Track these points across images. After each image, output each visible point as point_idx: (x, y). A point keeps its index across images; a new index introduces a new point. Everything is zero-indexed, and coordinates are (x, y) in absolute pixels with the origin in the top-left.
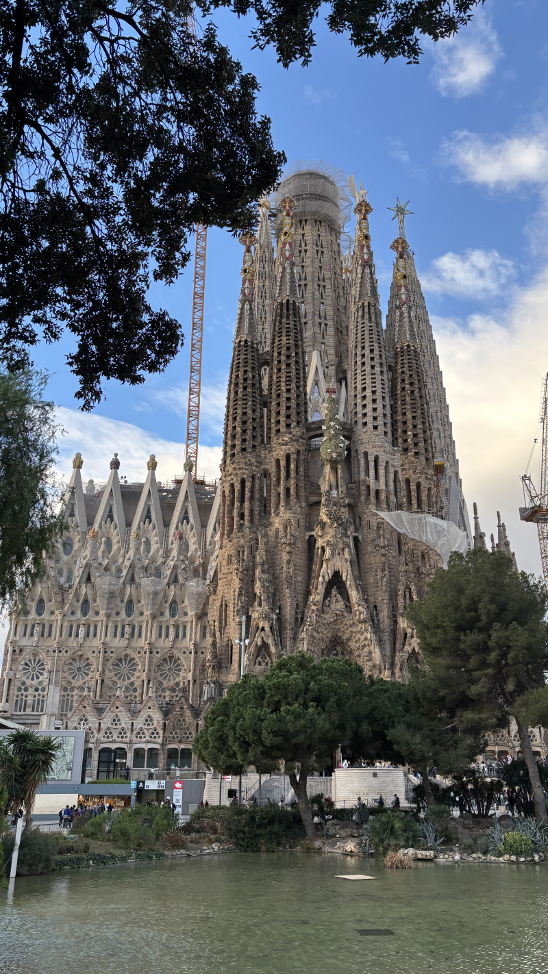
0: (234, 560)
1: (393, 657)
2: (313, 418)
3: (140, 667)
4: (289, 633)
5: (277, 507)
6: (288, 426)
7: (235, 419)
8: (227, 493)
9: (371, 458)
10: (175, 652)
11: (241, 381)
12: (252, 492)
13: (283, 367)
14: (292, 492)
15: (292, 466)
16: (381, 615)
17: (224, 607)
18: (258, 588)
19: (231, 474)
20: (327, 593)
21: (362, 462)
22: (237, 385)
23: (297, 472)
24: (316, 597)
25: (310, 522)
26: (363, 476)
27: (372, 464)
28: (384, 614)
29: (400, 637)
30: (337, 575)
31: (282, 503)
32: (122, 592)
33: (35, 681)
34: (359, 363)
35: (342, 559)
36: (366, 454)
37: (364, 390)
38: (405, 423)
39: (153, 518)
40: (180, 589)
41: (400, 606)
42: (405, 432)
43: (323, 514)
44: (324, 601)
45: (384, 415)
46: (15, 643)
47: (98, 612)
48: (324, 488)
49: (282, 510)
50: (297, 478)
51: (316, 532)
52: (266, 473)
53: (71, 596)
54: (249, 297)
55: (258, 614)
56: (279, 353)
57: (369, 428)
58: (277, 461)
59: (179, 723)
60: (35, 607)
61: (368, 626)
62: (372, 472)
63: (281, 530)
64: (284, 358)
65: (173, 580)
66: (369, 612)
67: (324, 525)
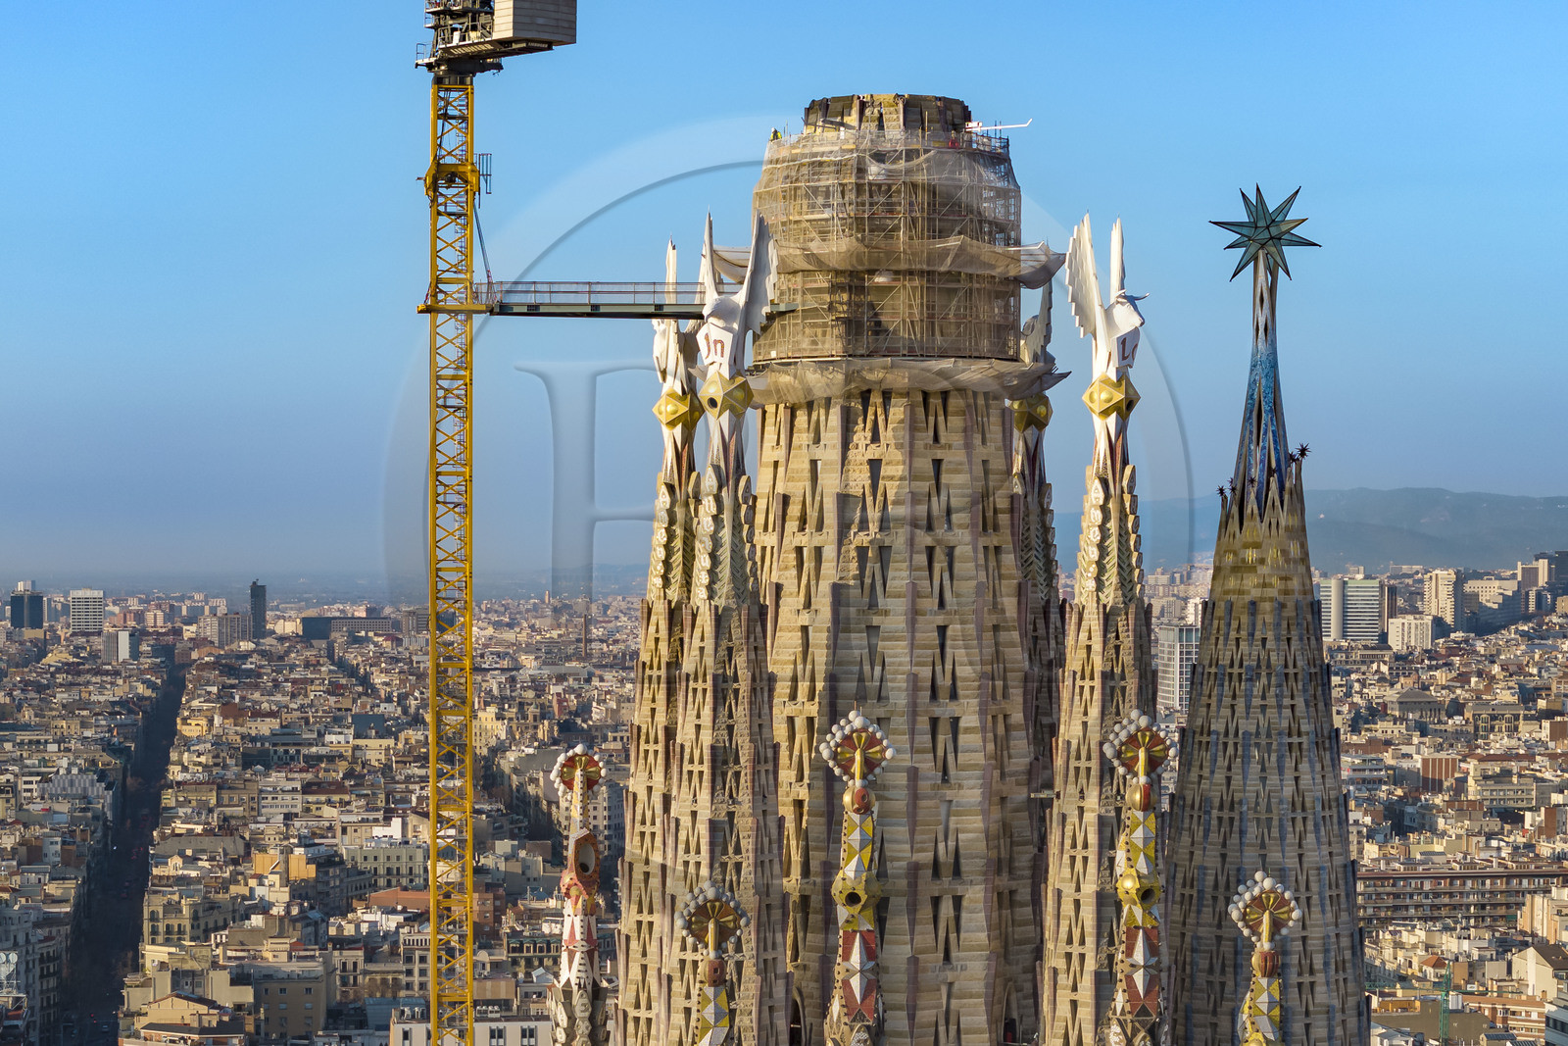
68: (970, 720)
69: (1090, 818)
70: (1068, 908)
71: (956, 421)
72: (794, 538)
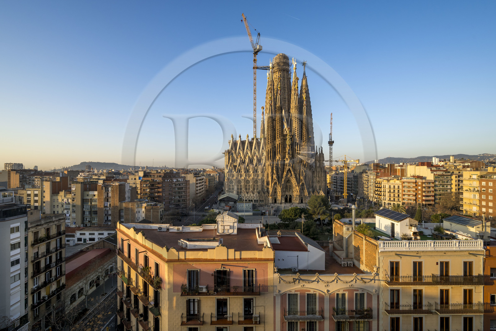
1: (299, 184)
2: (285, 133)
3: (251, 182)
4: (280, 179)
5: (277, 154)
6: (280, 137)
7: (269, 135)
8: (268, 151)
9: (297, 143)
12: (273, 151)
13: (279, 123)
14: (281, 151)
15: (281, 146)
17: (268, 174)
18: (275, 171)
19: (268, 148)
20: (287, 172)
21: (295, 144)
22: (269, 127)
24: (285, 173)
25: (284, 157)
26: (295, 147)
27: (297, 145)
28: (298, 176)
29: (300, 181)
30: (289, 169)
31: (279, 153)
32: (246, 168)
33: (232, 185)
34: (295, 121)
35: (291, 166)
36: (296, 142)
37: (296, 127)
38: (304, 135)
39: (249, 149)
40: (257, 167)
41: (301, 174)
42: (304, 137)
43: (287, 157)
44: (287, 174)
45: (300, 133)
46: (227, 178)
47: (242, 172)
48: (287, 151)
49: (279, 155)
50: (282, 148)
51: (286, 160)
52: (275, 147)
53: (237, 169)
54: (271, 105)
55: (275, 176)
56: (278, 119)
57: (297, 137)
58: (278, 144)
59: (261, 195)
60: (230, 171)
61: (295, 178)
62: (297, 146)
63: (279, 159)
64: (279, 121)
65: (256, 165)
66: (295, 176)
67: (287, 159)
68: (286, 90)
69: (294, 93)
70: (292, 99)
71: (285, 72)
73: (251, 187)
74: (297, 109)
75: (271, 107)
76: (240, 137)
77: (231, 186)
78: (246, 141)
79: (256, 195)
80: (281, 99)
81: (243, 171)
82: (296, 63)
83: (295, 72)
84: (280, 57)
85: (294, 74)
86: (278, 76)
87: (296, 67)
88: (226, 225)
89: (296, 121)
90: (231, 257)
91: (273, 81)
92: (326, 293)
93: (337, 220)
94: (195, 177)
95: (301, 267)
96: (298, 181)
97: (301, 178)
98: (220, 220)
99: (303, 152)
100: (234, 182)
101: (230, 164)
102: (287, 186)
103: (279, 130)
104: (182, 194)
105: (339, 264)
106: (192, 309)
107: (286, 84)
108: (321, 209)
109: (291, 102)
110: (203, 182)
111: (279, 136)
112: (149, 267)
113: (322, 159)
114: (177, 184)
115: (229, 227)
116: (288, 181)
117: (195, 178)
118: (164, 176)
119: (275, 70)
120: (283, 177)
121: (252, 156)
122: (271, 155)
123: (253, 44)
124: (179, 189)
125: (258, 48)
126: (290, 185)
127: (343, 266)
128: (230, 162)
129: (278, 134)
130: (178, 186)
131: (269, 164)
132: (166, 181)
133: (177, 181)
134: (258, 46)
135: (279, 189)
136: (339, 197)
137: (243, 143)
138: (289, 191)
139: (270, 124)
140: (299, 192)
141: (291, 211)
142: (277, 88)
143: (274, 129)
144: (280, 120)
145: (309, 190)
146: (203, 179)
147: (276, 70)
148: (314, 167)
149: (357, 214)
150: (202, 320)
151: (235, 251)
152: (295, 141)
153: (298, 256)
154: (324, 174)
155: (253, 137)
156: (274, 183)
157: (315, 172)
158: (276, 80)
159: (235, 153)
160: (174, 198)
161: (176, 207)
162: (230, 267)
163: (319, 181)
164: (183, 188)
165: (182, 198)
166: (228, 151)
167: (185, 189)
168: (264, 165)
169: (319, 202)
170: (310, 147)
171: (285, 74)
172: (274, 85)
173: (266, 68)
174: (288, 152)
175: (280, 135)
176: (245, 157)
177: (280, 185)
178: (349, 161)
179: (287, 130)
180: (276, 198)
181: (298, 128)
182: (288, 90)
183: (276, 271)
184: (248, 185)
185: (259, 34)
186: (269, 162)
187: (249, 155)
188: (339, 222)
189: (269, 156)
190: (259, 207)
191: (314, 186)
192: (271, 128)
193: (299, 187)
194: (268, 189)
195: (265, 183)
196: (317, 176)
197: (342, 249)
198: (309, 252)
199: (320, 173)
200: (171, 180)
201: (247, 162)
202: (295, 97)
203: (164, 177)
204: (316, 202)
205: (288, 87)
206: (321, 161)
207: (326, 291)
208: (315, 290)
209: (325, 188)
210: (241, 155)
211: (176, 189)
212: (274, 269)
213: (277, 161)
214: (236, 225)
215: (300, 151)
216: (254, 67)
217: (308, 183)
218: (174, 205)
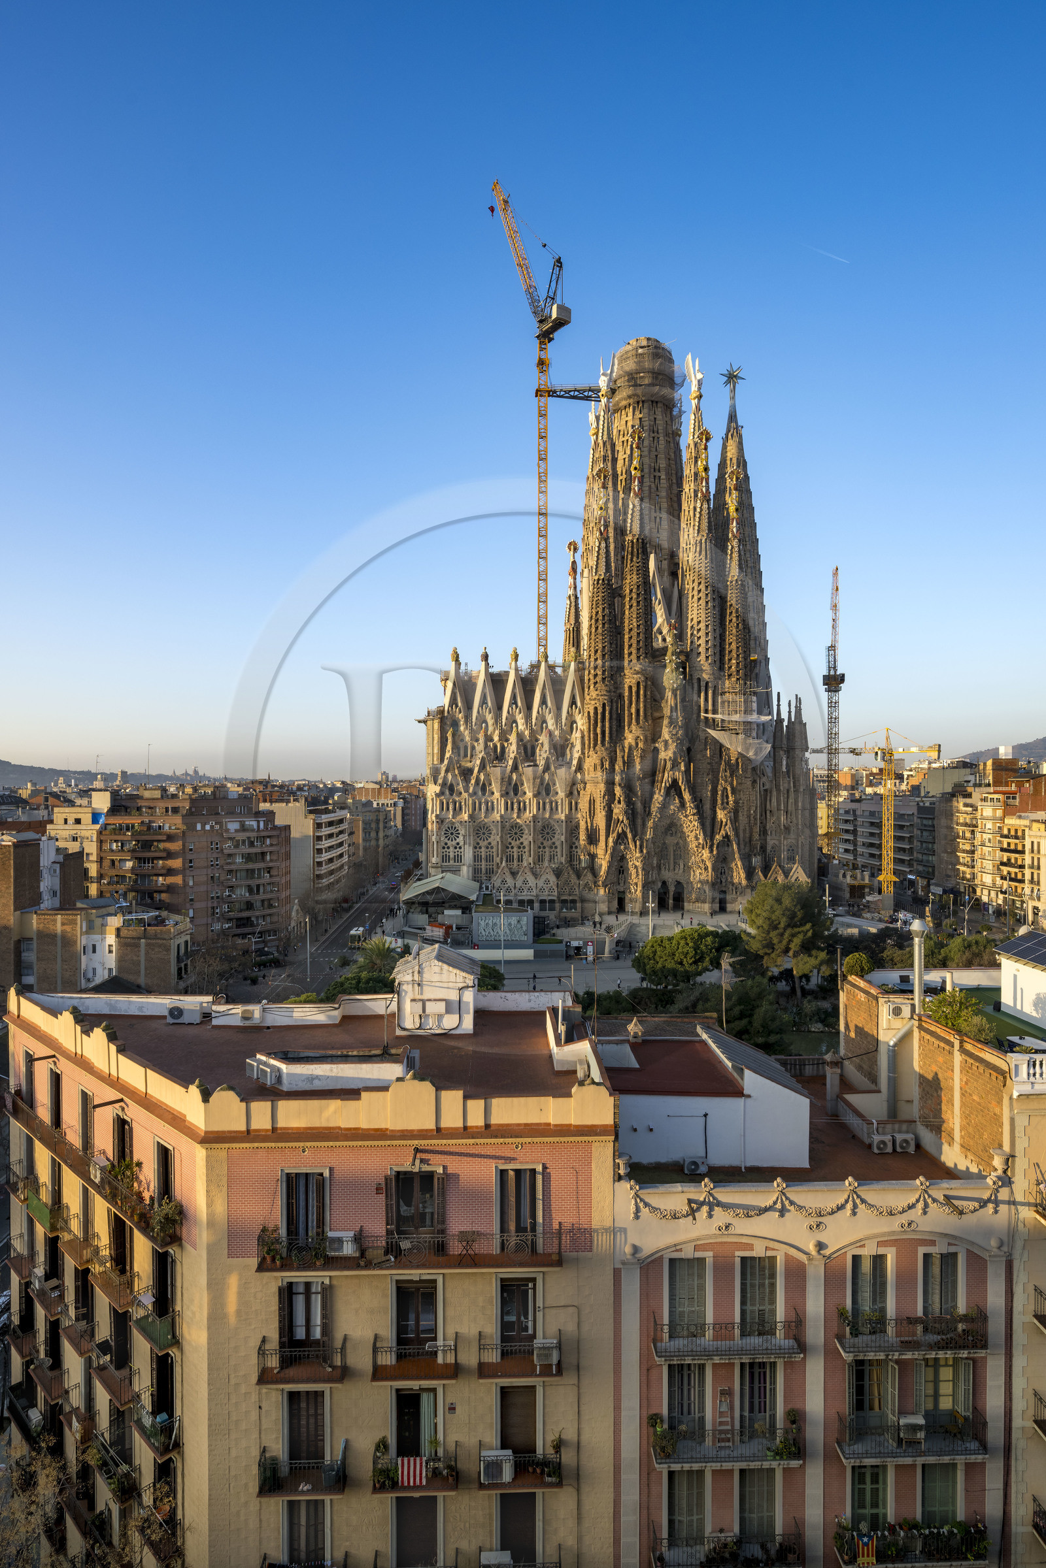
0: (599, 767)
1: (712, 839)
2: (658, 643)
3: (527, 832)
4: (639, 821)
5: (630, 725)
6: (639, 658)
7: (596, 652)
8: (592, 714)
9: (703, 684)
10: (552, 822)
11: (601, 618)
12: (610, 713)
13: (635, 604)
14: (642, 714)
15: (642, 692)
16: (705, 807)
17: (592, 802)
18: (618, 791)
19: (595, 699)
20: (667, 795)
21: (696, 686)
22: (597, 621)
23: (645, 696)
24: (658, 797)
25: (654, 736)
26: (695, 697)
27: (703, 688)
29: (717, 826)
30: (675, 781)
31: (634, 721)
32: (510, 778)
33: (454, 843)
34: (696, 598)
35: (679, 770)
36: (699, 680)
37: (699, 622)
38: (730, 652)
39: (519, 704)
40: (552, 775)
41: (719, 802)
42: (730, 660)
43: (666, 734)
44: (665, 799)
45: (715, 646)
46: (437, 816)
47: (493, 793)
48: (667, 711)
49: (633, 727)
50: (645, 701)
51: (660, 745)
52: (621, 696)
53: (473, 781)
54: (605, 535)
55: (618, 810)
56: (631, 591)
57: (702, 658)
58: (630, 687)
59: (567, 883)
60: (448, 789)
61: (696, 817)
62: (702, 695)
63: (633, 744)
64: (635, 596)
65: (547, 768)
66: (697, 807)
67: (666, 742)
68: (663, 477)
69: (692, 491)
70: (687, 513)
71: (660, 409)
72: (622, 439)
73: (527, 850)
74: (703, 553)
75: (603, 545)
76: (485, 657)
77: (452, 849)
78: (507, 673)
79: (547, 882)
80: (641, 515)
81: (495, 788)
82: (699, 376)
83: (698, 408)
84: (640, 351)
85: (693, 417)
86: (630, 424)
87: (699, 389)
88: (430, 1000)
89: (699, 599)
90: (452, 1119)
91: (613, 446)
92: (813, 1252)
93: (857, 975)
94: (311, 812)
95: (718, 1158)
96: (709, 826)
97: (721, 815)
98: (409, 978)
99: (726, 718)
100: (462, 832)
101: (446, 762)
102: (664, 847)
103: (634, 633)
104: (259, 877)
105: (862, 1142)
106: (300, 1319)
107: (662, 456)
108: (793, 935)
109: (683, 525)
110: (341, 832)
111: (634, 656)
112: (135, 1159)
113: (798, 744)
114: (244, 841)
115: (441, 1007)
116: (671, 827)
117: (312, 816)
118: (190, 808)
119: (621, 399)
120: (649, 814)
121: (532, 732)
122: (603, 726)
123: (533, 301)
124: (248, 858)
125: (554, 316)
126: (678, 843)
127: (876, 1151)
128: (448, 755)
129: (630, 646)
130: (246, 849)
131: (598, 762)
132: (199, 827)
133: (243, 828)
134: (555, 307)
135: (635, 860)
136: (862, 887)
137: (497, 681)
138: (672, 868)
139: (600, 610)
140: (713, 869)
141: (682, 942)
142: (628, 472)
143: (617, 627)
144: (638, 595)
145: (750, 862)
146: (341, 821)
147: (624, 403)
148: (770, 775)
149: (933, 953)
150: (339, 1364)
151: (466, 1097)
152: (696, 676)
153: (706, 1115)
154: (808, 801)
155: (534, 659)
156: (615, 835)
157: (775, 793)
158: (626, 438)
159: (466, 722)
160: (229, 896)
161: (239, 931)
162: (447, 1160)
163: (787, 829)
164: (263, 854)
165: (262, 896)
166: (441, 711)
167: (271, 860)
168: (580, 768)
169: (787, 909)
170: (754, 699)
171: (659, 417)
172: (615, 460)
173: (586, 395)
174: (670, 717)
175: (638, 650)
176: (504, 738)
177: (638, 843)
178: (901, 750)
179: (665, 631)
180: (624, 892)
181: (707, 626)
182: (669, 479)
183: (622, 1172)
184: (518, 842)
185: (559, 261)
186: (595, 756)
187: (521, 727)
188: (862, 984)
189: (599, 730)
190: (558, 927)
191: (769, 848)
192: (604, 624)
193: (711, 851)
194: (593, 857)
195: (583, 836)
196: (779, 809)
197: (873, 1087)
198: (748, 1100)
199: (792, 795)
200: (217, 827)
201: (512, 755)
202: (699, 505)
203: (190, 813)
204: (776, 906)
205: (669, 465)
206: (797, 752)
207: (811, 1248)
208: (772, 1244)
209: (811, 855)
210: (491, 729)
211: (239, 860)
212: (616, 1166)
213: (627, 751)
214: (469, 996)
215: (715, 712)
216: (537, 391)
217: (747, 835)
218: (230, 920)
